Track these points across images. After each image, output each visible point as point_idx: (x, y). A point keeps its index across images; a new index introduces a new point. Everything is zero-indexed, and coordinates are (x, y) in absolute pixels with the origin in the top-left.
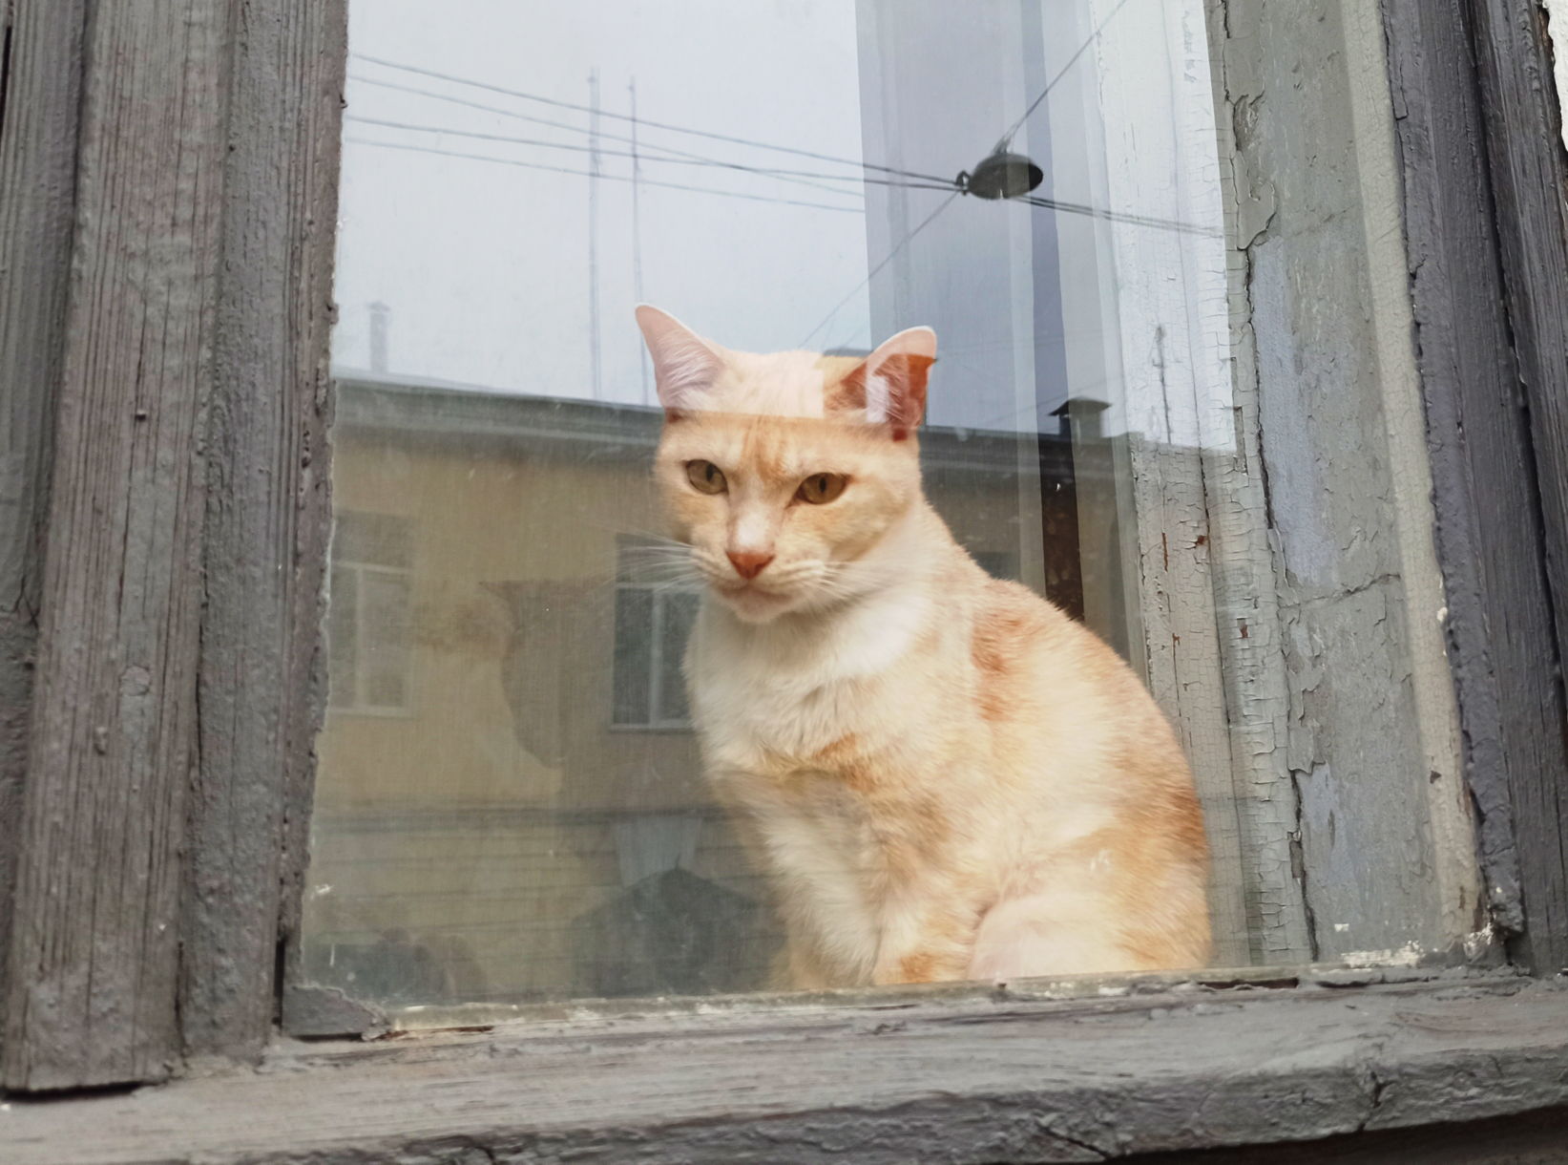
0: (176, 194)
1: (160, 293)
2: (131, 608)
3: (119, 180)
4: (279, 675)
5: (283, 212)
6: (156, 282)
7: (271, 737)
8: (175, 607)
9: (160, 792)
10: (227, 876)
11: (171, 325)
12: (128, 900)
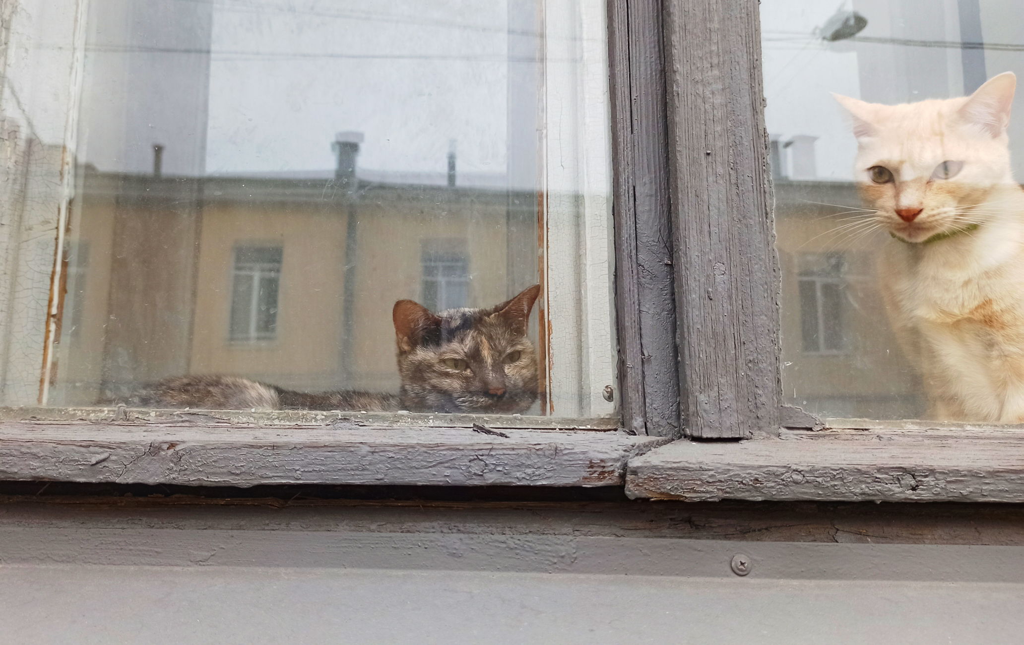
0: (711, 52)
1: (710, 98)
2: (714, 237)
5: (745, 57)
6: (708, 93)
7: (766, 295)
8: (731, 237)
9: (735, 317)
11: (715, 112)
12: (729, 362)
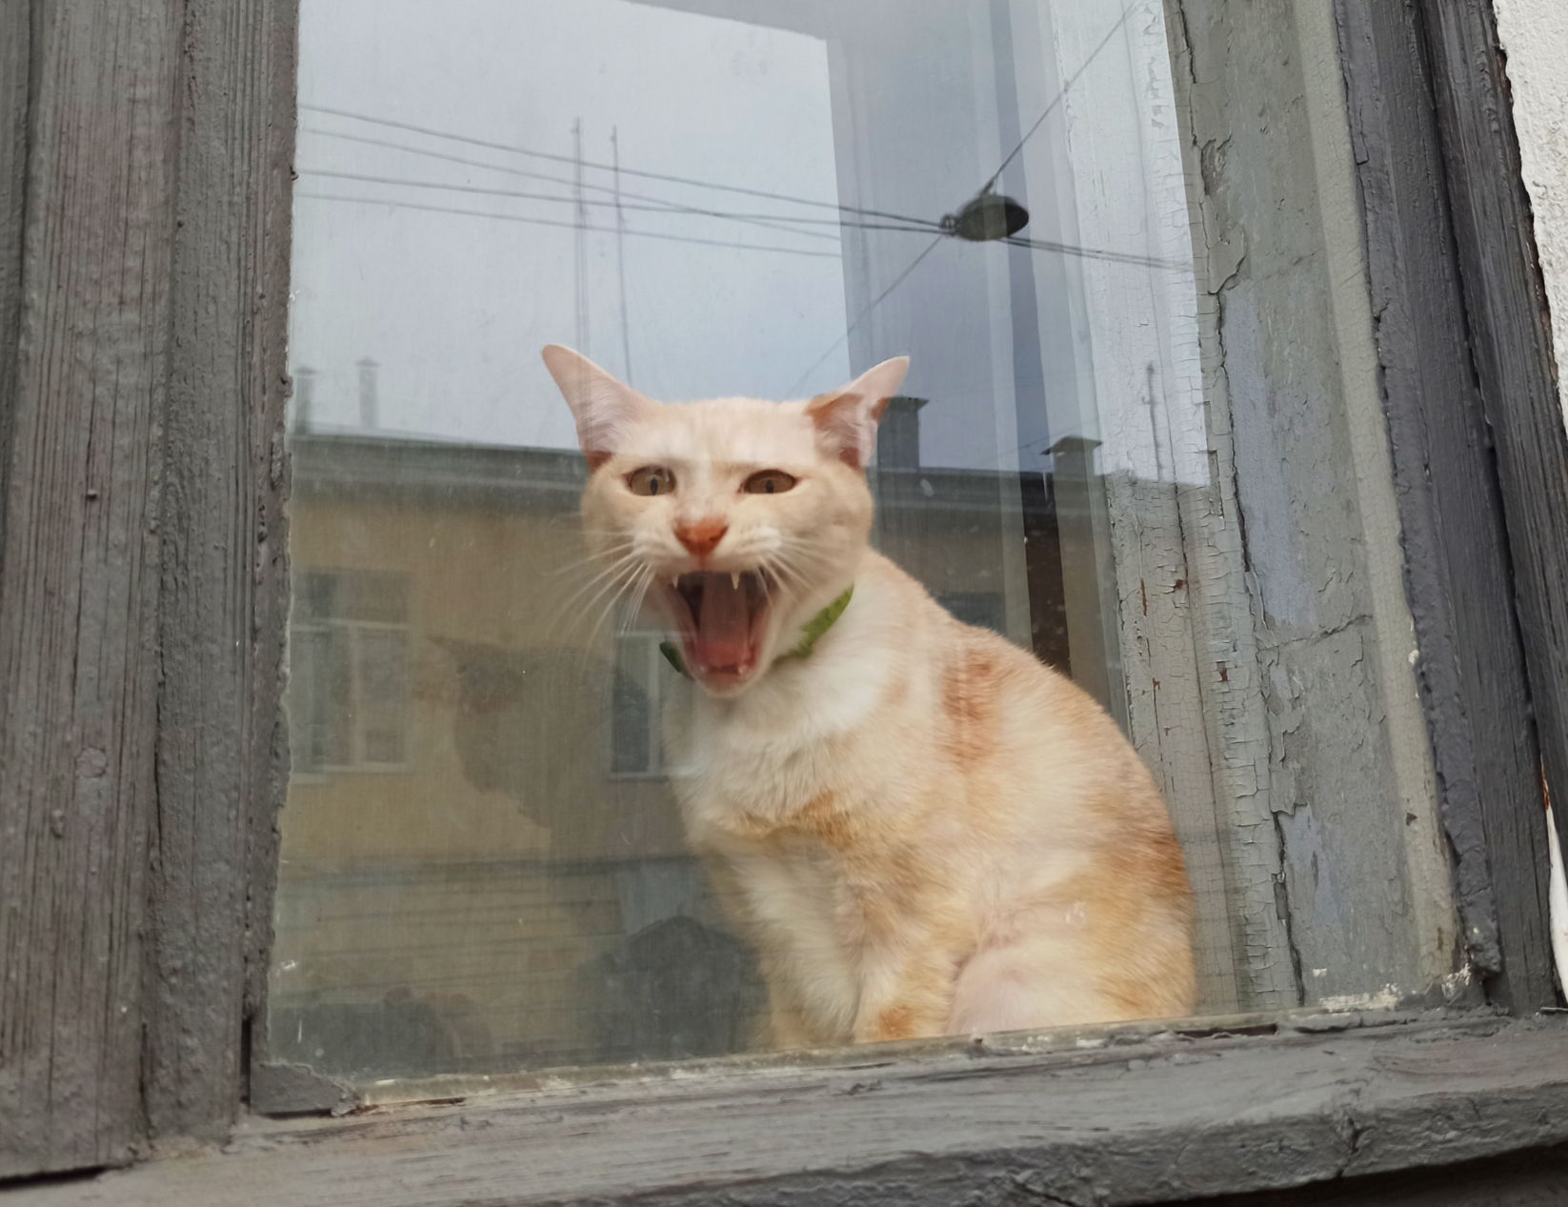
0: (124, 272)
1: (109, 372)
2: (86, 689)
3: (65, 260)
4: (239, 752)
5: (233, 288)
6: (105, 361)
7: (233, 814)
8: (130, 688)
9: (118, 875)
10: (190, 955)
11: (120, 403)
12: (89, 984)
